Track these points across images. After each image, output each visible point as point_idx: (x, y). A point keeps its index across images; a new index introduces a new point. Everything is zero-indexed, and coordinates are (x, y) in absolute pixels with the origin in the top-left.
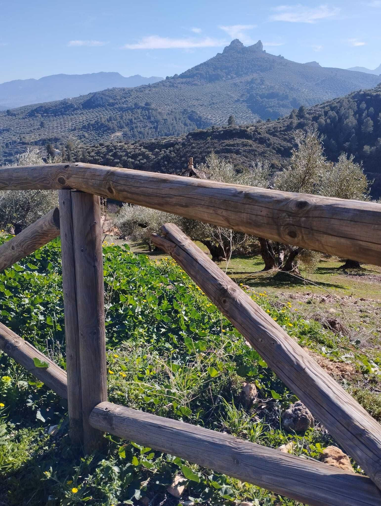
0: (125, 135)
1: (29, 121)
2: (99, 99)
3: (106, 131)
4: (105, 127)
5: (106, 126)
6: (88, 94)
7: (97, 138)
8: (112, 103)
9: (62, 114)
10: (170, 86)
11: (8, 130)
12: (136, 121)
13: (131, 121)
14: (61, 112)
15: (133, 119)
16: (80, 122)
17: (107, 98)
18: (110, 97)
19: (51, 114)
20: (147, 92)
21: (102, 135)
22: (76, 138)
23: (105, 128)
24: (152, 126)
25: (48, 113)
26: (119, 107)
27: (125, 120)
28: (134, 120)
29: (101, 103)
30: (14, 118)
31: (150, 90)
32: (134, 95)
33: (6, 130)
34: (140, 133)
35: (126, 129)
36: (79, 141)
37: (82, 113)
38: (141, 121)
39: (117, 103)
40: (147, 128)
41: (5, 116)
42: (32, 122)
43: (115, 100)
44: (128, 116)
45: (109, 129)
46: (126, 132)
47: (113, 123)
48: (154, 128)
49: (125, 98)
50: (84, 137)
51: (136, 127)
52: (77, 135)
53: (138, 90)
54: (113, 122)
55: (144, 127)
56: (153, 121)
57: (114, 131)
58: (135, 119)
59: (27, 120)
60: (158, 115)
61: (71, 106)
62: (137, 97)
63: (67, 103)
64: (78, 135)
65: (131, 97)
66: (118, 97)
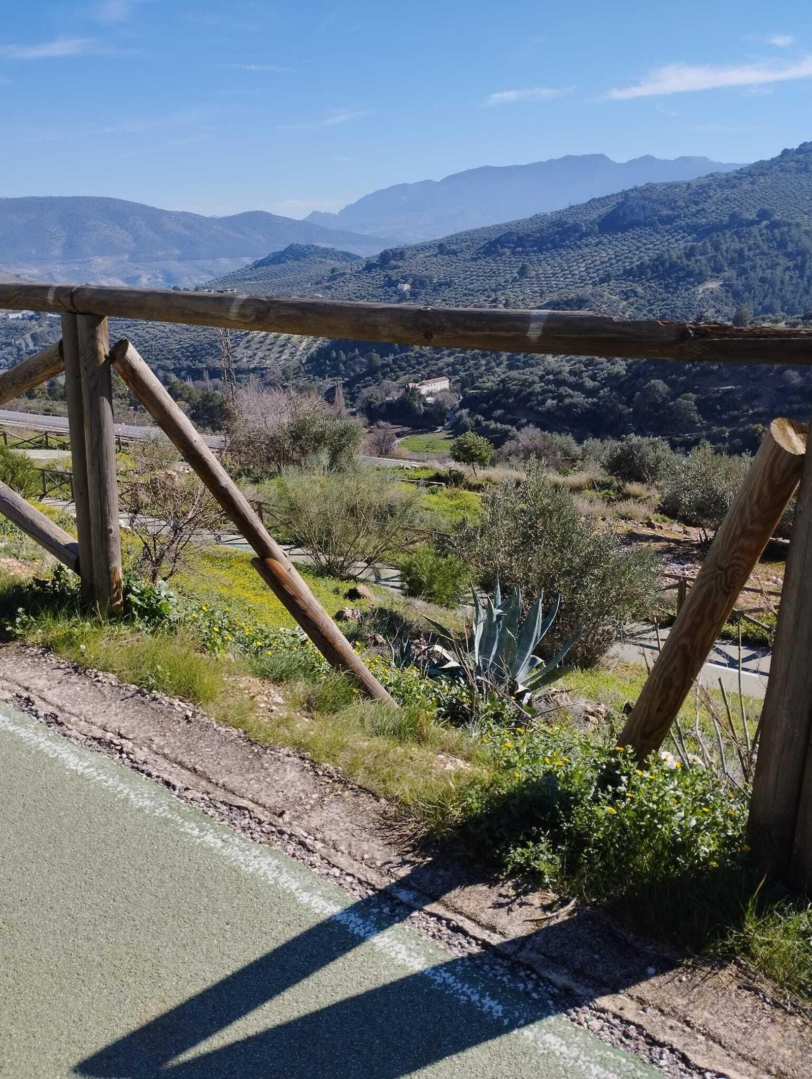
0: (727, 286)
1: (488, 264)
2: (636, 210)
3: (683, 278)
4: (680, 270)
5: (683, 269)
6: (589, 202)
7: (665, 295)
8: (668, 217)
9: (555, 247)
10: (798, 170)
11: (448, 285)
12: (751, 253)
13: (740, 252)
14: (552, 242)
15: (746, 249)
16: (603, 263)
17: (656, 206)
18: (660, 204)
19: (532, 246)
20: (746, 186)
21: (676, 289)
22: (617, 297)
23: (682, 274)
24: (791, 264)
25: (524, 247)
26: (688, 226)
27: (726, 251)
28: (746, 253)
29: (642, 218)
30: (454, 259)
31: (752, 183)
32: (717, 195)
33: (445, 284)
34: (763, 280)
35: (729, 273)
36: (625, 303)
37: (600, 242)
38: (763, 253)
39: (679, 216)
40: (779, 269)
41: (436, 256)
42: (494, 266)
43: (673, 209)
44: (728, 243)
45: (690, 274)
46: (729, 279)
47: (697, 261)
48: (796, 267)
49: (697, 203)
50: (635, 294)
51: (753, 268)
52: (618, 290)
53: (724, 183)
54: (699, 257)
55: (771, 268)
56: (791, 253)
57: (701, 279)
58: (750, 249)
59: (484, 263)
60: (804, 237)
61: (576, 228)
62: (726, 200)
63: (566, 223)
64: (622, 291)
65: (709, 201)
66: (681, 203)
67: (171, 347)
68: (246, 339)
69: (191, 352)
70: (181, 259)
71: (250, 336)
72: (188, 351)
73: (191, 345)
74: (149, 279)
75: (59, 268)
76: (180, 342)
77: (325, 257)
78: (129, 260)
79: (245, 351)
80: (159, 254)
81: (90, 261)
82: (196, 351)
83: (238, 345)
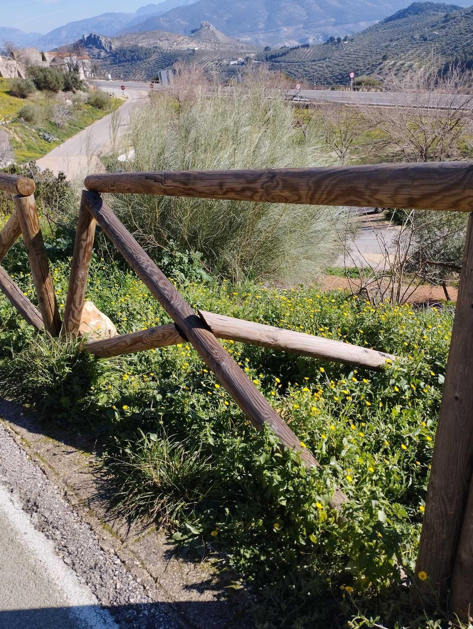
67: (326, 76)
68: (379, 67)
69: (340, 79)
70: (335, 24)
71: (382, 66)
72: (338, 78)
73: (340, 74)
74: (314, 40)
75: (262, 36)
76: (333, 72)
77: (437, 11)
78: (303, 28)
79: (378, 76)
80: (322, 22)
81: (280, 30)
82: (343, 77)
83: (373, 72)
